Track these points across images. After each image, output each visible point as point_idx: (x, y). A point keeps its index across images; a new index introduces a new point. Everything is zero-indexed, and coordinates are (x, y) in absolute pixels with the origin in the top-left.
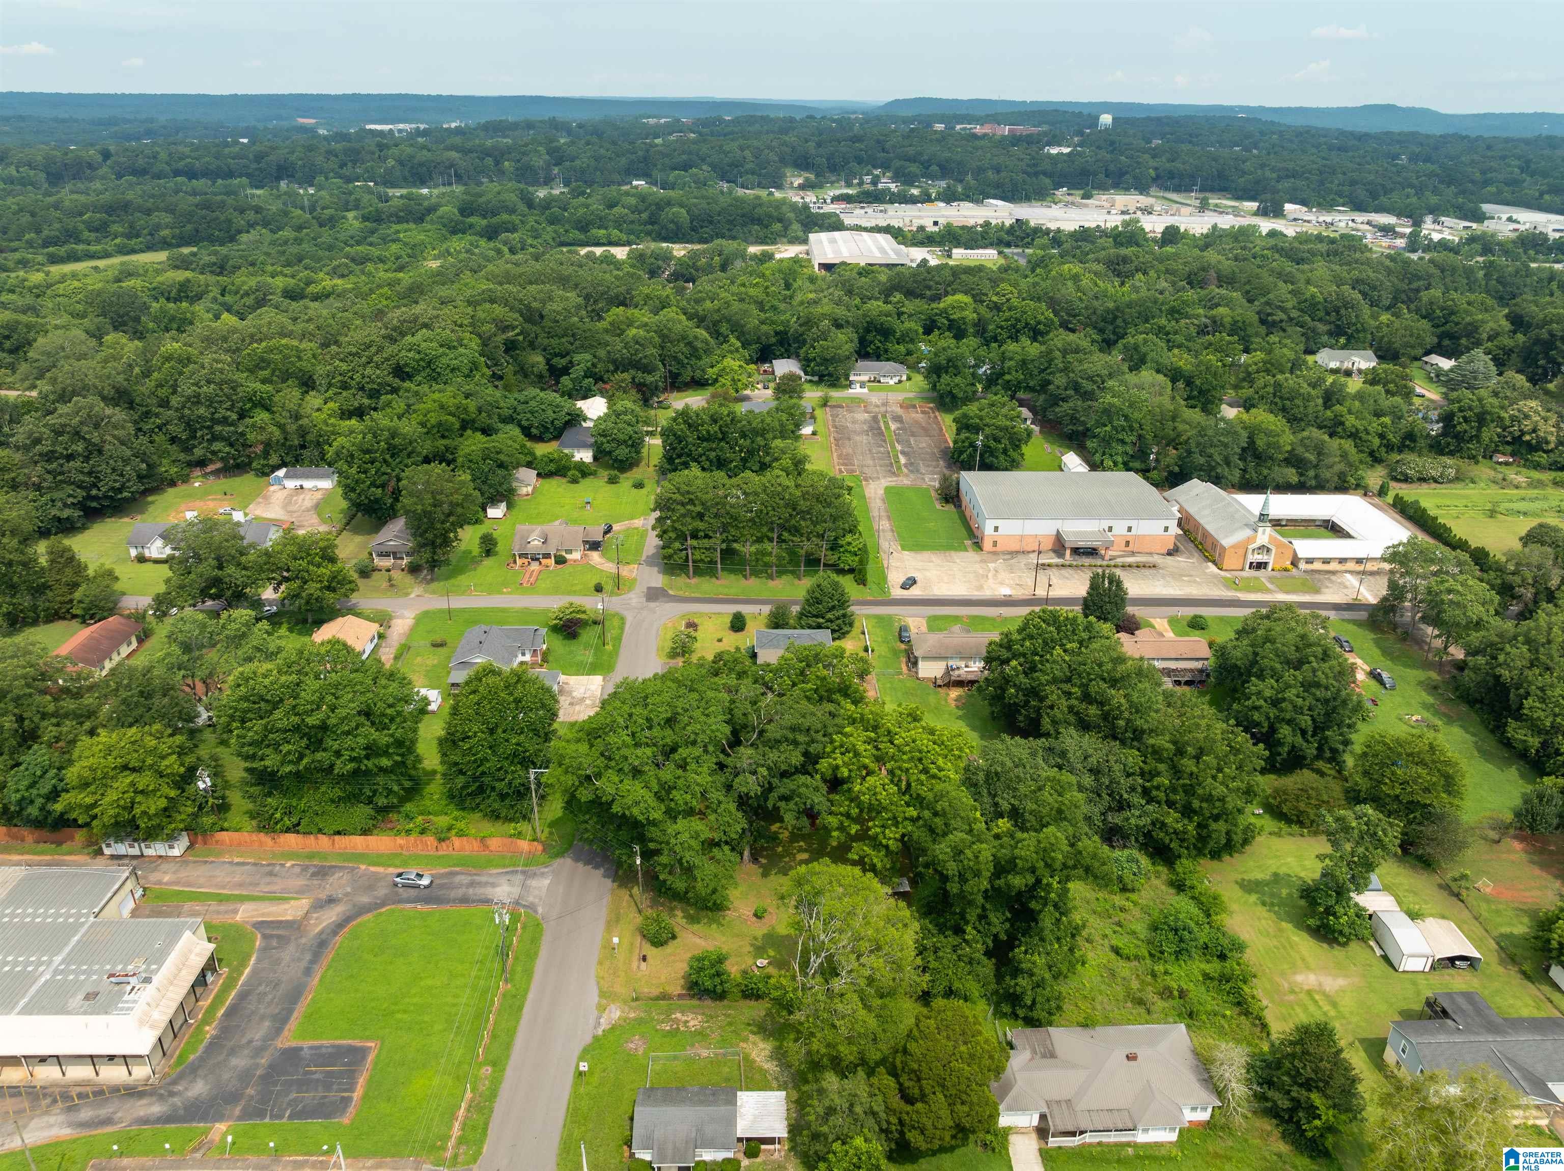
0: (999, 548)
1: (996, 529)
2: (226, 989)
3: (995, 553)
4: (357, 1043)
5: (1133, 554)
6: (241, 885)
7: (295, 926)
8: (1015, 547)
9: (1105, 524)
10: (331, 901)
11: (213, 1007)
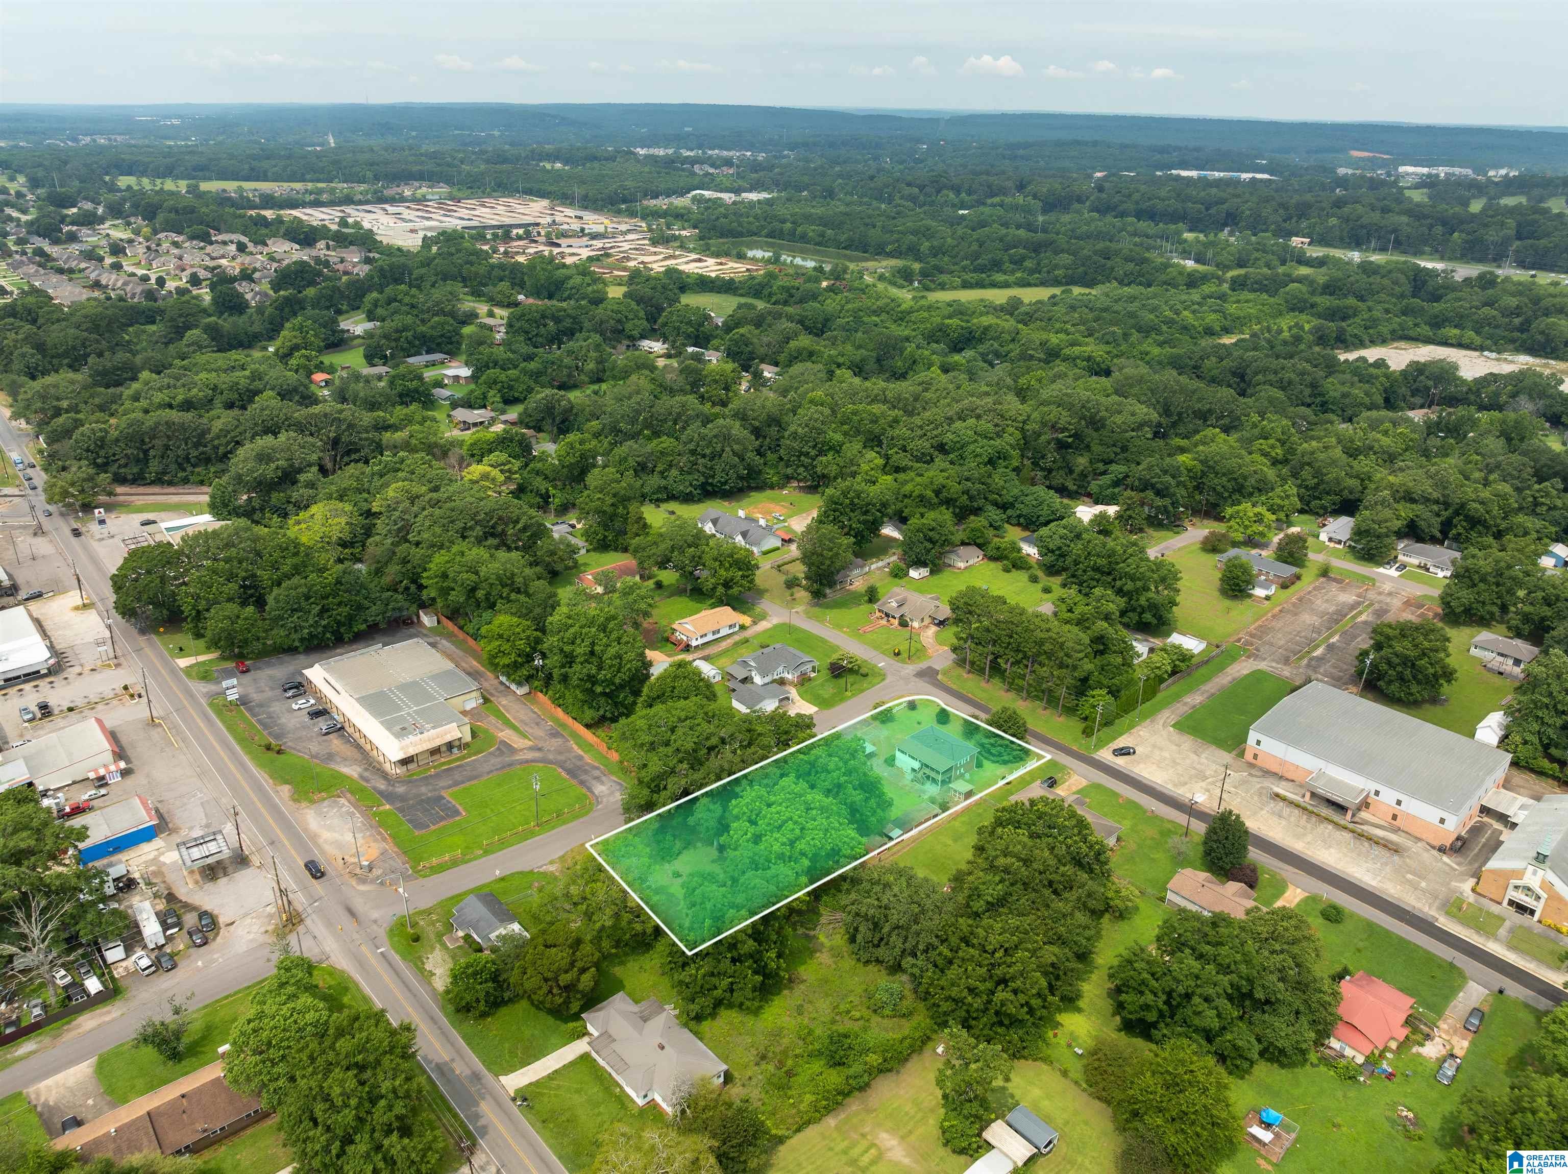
0: (1258, 762)
1: (1258, 743)
2: (458, 759)
3: (1251, 765)
4: (460, 809)
5: (1397, 830)
6: (522, 721)
7: (512, 750)
8: (1275, 768)
9: (1372, 786)
10: (540, 749)
11: (444, 764)
